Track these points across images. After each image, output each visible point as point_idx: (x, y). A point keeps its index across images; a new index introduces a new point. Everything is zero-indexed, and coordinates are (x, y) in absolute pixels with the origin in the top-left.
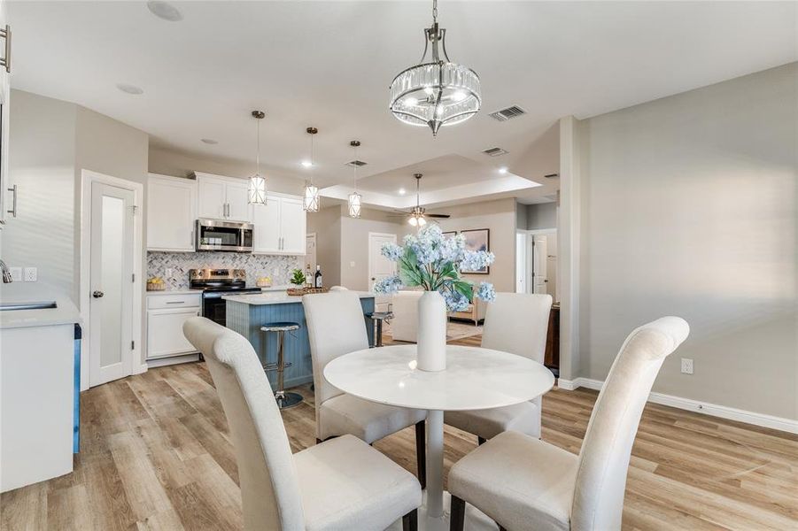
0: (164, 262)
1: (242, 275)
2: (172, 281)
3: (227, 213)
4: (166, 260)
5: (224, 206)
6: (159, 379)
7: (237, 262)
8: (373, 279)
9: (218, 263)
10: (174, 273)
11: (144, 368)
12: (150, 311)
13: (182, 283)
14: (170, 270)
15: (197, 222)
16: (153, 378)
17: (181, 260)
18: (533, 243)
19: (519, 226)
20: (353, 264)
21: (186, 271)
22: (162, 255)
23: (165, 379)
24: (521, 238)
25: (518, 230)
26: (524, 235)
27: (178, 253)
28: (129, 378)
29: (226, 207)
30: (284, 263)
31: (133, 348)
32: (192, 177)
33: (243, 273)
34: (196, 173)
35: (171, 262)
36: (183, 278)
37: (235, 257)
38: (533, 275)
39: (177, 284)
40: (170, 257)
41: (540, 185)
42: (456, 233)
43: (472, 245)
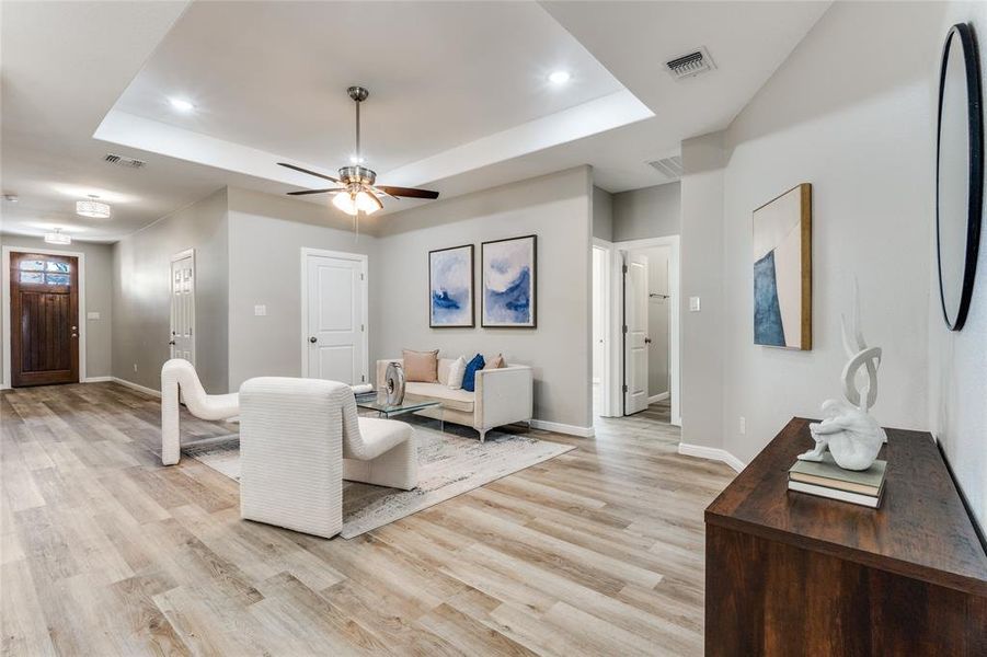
8: (314, 341)
18: (625, 269)
19: (596, 232)
20: (261, 310)
24: (601, 258)
25: (596, 240)
26: (608, 251)
38: (625, 329)
41: (652, 114)
42: (473, 246)
43: (502, 270)
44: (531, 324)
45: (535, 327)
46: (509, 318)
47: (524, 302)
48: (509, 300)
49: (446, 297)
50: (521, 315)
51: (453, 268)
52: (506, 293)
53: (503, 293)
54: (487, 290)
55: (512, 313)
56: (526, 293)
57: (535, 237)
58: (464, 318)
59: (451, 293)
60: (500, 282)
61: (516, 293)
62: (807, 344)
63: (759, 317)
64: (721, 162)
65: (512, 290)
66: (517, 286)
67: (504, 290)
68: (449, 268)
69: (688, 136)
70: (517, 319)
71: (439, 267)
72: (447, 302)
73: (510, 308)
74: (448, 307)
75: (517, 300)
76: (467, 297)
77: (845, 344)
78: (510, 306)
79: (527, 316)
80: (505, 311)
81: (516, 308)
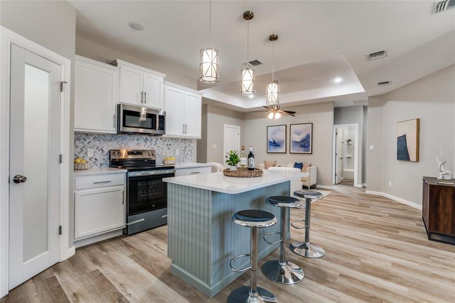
0: (86, 143)
1: (153, 155)
2: (93, 160)
3: (144, 101)
4: (88, 141)
5: (142, 93)
6: (92, 267)
7: (149, 143)
9: (134, 144)
10: (96, 153)
11: (71, 252)
12: (76, 192)
13: (102, 162)
14: (92, 150)
15: (119, 106)
16: (85, 267)
17: (102, 141)
20: (214, 146)
21: (106, 151)
22: (84, 136)
23: (97, 267)
27: (99, 135)
28: (56, 267)
29: (143, 94)
30: (183, 144)
31: (60, 233)
32: (114, 64)
33: (153, 153)
34: (118, 61)
35: (93, 143)
36: (103, 158)
37: (147, 140)
38: (336, 154)
39: (98, 163)
40: (91, 138)
41: (364, 91)
42: (286, 125)
43: (299, 134)
44: (310, 152)
45: (312, 153)
46: (301, 150)
47: (308, 145)
48: (302, 144)
49: (274, 142)
50: (306, 149)
51: (278, 133)
53: (299, 142)
54: (292, 141)
55: (302, 149)
56: (309, 142)
57: (312, 124)
58: (282, 150)
59: (276, 141)
60: (298, 138)
61: (304, 142)
62: (418, 160)
63: (399, 152)
64: (382, 105)
65: (302, 141)
66: (305, 140)
67: (299, 141)
68: (276, 133)
69: (370, 95)
70: (304, 151)
71: (272, 132)
72: (275, 144)
74: (275, 146)
75: (305, 144)
76: (284, 143)
77: (437, 160)
78: (301, 146)
79: (308, 150)
80: (299, 148)
81: (304, 147)
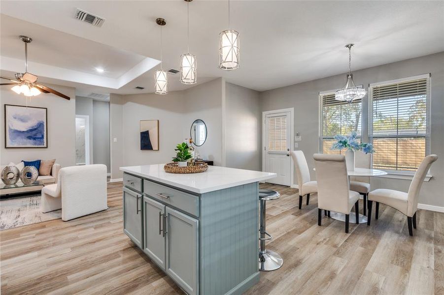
41: (117, 88)
43: (23, 120)
44: (45, 146)
45: (47, 147)
46: (30, 143)
47: (41, 136)
48: (29, 135)
50: (38, 142)
52: (27, 132)
53: (24, 132)
54: (10, 130)
55: (32, 141)
56: (41, 133)
57: (46, 108)
60: (22, 126)
61: (34, 132)
62: (158, 149)
64: (122, 103)
65: (31, 130)
66: (35, 129)
67: (25, 130)
70: (35, 144)
73: (30, 139)
75: (35, 135)
78: (30, 138)
79: (42, 143)
80: (26, 140)
81: (35, 139)
